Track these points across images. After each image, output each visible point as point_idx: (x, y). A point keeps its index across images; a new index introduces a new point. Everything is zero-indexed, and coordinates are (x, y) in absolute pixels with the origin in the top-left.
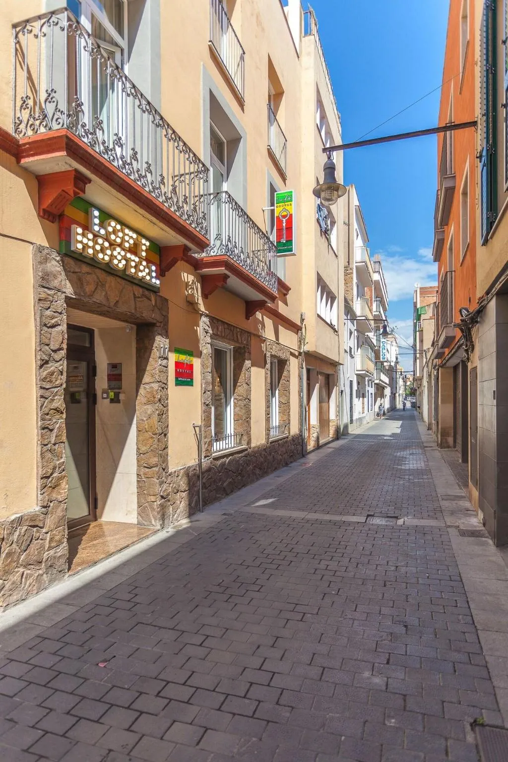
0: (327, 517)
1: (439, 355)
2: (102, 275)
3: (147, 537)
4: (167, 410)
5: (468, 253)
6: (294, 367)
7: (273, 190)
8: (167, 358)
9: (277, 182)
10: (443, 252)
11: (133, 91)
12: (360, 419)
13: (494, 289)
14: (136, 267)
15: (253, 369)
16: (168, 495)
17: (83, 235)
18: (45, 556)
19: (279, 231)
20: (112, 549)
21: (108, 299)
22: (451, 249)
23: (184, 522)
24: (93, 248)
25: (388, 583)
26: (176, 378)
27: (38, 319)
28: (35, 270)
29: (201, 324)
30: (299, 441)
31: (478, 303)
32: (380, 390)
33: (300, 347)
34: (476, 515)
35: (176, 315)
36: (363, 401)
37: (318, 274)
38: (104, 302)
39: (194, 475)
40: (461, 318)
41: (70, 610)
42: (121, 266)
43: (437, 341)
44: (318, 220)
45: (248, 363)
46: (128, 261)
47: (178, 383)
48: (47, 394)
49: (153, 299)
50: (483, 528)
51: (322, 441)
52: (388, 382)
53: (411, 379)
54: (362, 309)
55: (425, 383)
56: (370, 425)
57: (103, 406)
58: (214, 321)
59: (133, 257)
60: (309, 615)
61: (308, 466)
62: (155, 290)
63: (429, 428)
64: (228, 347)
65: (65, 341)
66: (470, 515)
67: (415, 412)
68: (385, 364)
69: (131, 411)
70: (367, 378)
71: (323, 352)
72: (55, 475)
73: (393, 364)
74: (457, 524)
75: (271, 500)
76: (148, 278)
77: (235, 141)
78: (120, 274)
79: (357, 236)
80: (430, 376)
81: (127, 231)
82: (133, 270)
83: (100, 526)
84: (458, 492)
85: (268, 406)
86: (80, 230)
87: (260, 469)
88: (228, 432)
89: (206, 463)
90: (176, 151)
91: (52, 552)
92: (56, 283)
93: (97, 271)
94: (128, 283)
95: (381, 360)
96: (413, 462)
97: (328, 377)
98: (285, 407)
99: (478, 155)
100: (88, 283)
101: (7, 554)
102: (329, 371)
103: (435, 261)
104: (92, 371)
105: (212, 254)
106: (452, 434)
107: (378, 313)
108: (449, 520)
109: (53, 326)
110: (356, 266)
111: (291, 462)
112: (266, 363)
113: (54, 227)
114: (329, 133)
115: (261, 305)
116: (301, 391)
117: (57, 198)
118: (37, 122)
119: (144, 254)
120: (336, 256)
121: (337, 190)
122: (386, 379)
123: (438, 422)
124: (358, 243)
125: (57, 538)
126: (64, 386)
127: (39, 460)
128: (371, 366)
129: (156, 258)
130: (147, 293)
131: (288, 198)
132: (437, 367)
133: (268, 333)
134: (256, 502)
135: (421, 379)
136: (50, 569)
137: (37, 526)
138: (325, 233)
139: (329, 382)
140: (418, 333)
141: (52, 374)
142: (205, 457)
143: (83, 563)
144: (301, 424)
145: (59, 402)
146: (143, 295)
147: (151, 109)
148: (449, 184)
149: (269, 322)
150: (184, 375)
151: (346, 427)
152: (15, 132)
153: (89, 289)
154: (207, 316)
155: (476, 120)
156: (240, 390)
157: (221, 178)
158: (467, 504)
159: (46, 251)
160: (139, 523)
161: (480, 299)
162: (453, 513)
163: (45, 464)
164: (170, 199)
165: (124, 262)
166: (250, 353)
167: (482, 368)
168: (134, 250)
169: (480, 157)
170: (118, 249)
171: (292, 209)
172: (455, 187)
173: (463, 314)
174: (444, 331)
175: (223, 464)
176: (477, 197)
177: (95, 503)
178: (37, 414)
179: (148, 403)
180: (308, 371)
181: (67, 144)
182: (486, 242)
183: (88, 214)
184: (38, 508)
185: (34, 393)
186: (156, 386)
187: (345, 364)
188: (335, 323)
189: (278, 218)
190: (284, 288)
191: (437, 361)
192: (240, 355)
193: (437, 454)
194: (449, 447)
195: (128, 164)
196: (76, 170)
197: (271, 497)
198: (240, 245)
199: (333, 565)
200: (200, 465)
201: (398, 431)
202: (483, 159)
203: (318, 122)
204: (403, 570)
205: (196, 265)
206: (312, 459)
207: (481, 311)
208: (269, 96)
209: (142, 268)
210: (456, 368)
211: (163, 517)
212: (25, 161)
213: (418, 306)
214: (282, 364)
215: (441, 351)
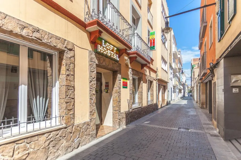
0: (166, 128)
1: (201, 79)
2: (105, 58)
3: (115, 130)
4: (121, 95)
5: (212, 46)
6: (155, 83)
7: (149, 32)
8: (120, 80)
9: (150, 29)
10: (202, 46)
11: (113, 7)
12: (174, 99)
13: (223, 56)
14: (113, 55)
15: (144, 84)
16: (121, 119)
17: (100, 47)
18: (91, 133)
19: (151, 43)
20: (106, 133)
21: (106, 64)
22: (205, 45)
23: (125, 127)
24: (103, 50)
25: (187, 149)
26: (123, 86)
27: (89, 70)
28: (89, 57)
29: (129, 71)
30: (156, 105)
31: (216, 61)
32: (180, 91)
33: (156, 78)
34: (216, 130)
35: (123, 68)
36: (175, 94)
37: (162, 56)
38: (105, 65)
39: (128, 113)
40: (210, 66)
41: (97, 148)
42: (109, 55)
43: (200, 74)
44: (162, 40)
45: (142, 82)
46: (111, 53)
47: (123, 88)
48: (91, 90)
49: (117, 64)
50: (219, 134)
51: (163, 106)
52: (183, 88)
53: (190, 87)
54: (175, 66)
55: (195, 88)
56: (177, 101)
57: (104, 94)
58: (133, 70)
59: (112, 53)
60: (163, 156)
61: (159, 113)
62: (117, 61)
63: (197, 103)
64: (136, 77)
65: (96, 76)
66: (214, 130)
67: (192, 98)
68: (182, 83)
69: (111, 95)
70: (176, 87)
71: (163, 79)
72: (93, 111)
73: (184, 83)
74: (209, 132)
75: (149, 122)
76: (116, 58)
77: (139, 19)
78: (109, 57)
79: (173, 44)
80: (197, 86)
81: (111, 46)
82: (112, 56)
83: (103, 127)
84: (208, 122)
85: (148, 95)
86: (99, 46)
87: (145, 113)
88: (136, 102)
89: (131, 110)
90: (124, 23)
91: (92, 132)
92: (93, 60)
93: (104, 57)
94: (111, 60)
95: (181, 81)
96: (192, 113)
97: (164, 86)
98: (152, 95)
99: (217, 13)
100: (101, 60)
101: (82, 132)
102: (165, 85)
103: (199, 49)
104: (101, 84)
105: (133, 51)
106: (205, 104)
107: (179, 67)
108: (206, 131)
109: (93, 72)
110: (173, 53)
111: (154, 111)
112: (147, 82)
113: (93, 45)
114: (165, 14)
115: (145, 65)
116: (157, 90)
117: (94, 38)
118: (90, 18)
119: (115, 52)
120: (167, 50)
121: (169, 29)
122: (182, 87)
123: (200, 100)
124: (173, 46)
125: (93, 128)
126: (95, 88)
127: (89, 107)
128: (178, 83)
129: (118, 53)
130: (116, 62)
131: (154, 34)
132: (200, 83)
133: (147, 73)
134: (144, 122)
135: (194, 87)
136: (92, 137)
137: (89, 125)
138: (164, 43)
139: (165, 88)
140: (193, 73)
141: (92, 84)
142: (130, 109)
143: (99, 136)
144: (157, 100)
145: (94, 92)
146: (115, 63)
147: (118, 11)
148: (205, 24)
149: (148, 70)
150: (125, 85)
151: (170, 102)
152: (85, 21)
153: (101, 62)
154: (131, 68)
155: (215, 2)
156: (140, 90)
157: (135, 29)
158: (212, 126)
159: (91, 52)
160: (113, 126)
161: (217, 60)
162: (207, 129)
163: (91, 108)
164: (122, 36)
165: (110, 54)
166: (142, 79)
167: (218, 82)
168: (112, 51)
169: (218, 14)
170: (109, 51)
171: (155, 37)
172: (207, 25)
173: (211, 65)
174: (203, 71)
175: (135, 111)
176: (216, 27)
177: (101, 120)
178: (89, 95)
179: (116, 93)
180: (159, 84)
181: (97, 23)
182: (220, 41)
183: (101, 41)
184: (89, 120)
185: (88, 89)
186: (118, 88)
187: (170, 82)
188: (167, 70)
189: (151, 40)
190: (152, 60)
191: (200, 81)
192: (140, 80)
193: (200, 110)
194: (204, 108)
195: (112, 27)
196: (99, 30)
197: (149, 121)
198: (140, 48)
199: (169, 142)
200: (129, 111)
201: (187, 103)
202: (219, 14)
203: (162, 11)
204: (192, 145)
205: (128, 54)
206: (160, 111)
207: (218, 64)
208: (148, 5)
209: (114, 55)
210: (206, 83)
211: (119, 125)
212: (87, 29)
213: (193, 65)
214: (151, 82)
215: (202, 77)
